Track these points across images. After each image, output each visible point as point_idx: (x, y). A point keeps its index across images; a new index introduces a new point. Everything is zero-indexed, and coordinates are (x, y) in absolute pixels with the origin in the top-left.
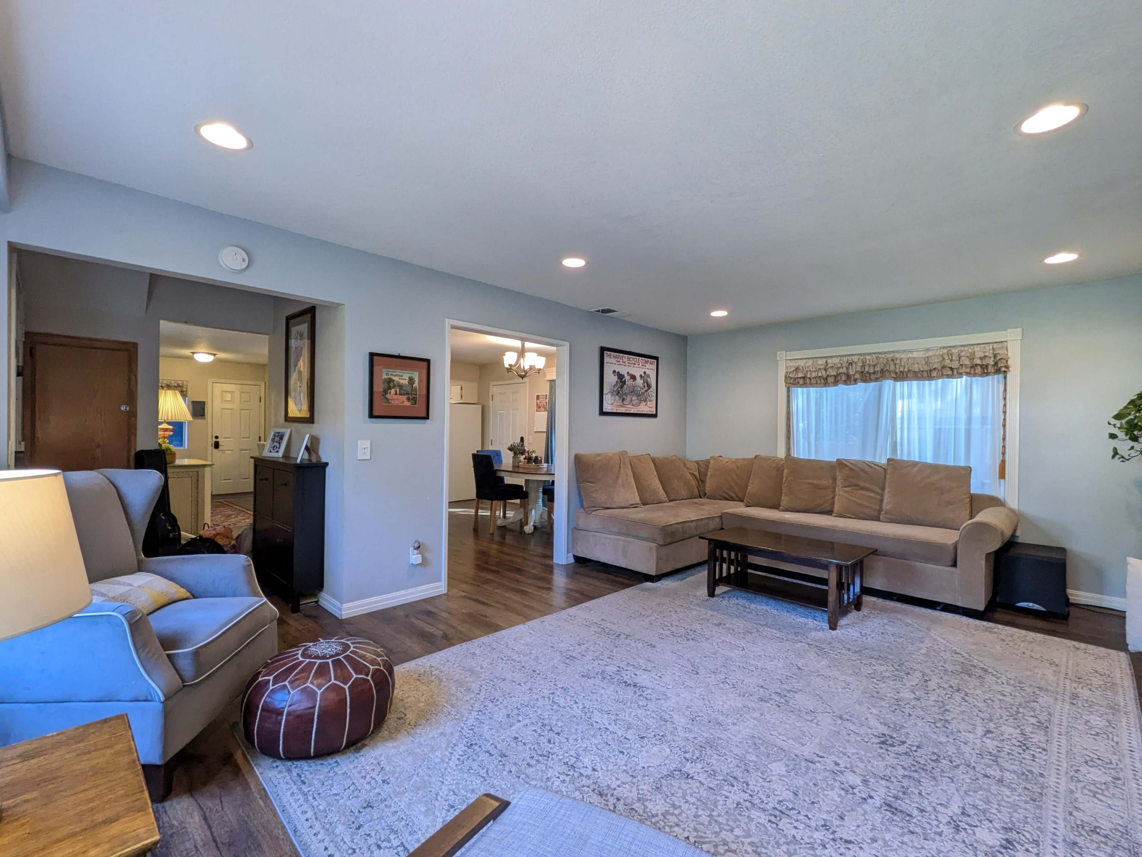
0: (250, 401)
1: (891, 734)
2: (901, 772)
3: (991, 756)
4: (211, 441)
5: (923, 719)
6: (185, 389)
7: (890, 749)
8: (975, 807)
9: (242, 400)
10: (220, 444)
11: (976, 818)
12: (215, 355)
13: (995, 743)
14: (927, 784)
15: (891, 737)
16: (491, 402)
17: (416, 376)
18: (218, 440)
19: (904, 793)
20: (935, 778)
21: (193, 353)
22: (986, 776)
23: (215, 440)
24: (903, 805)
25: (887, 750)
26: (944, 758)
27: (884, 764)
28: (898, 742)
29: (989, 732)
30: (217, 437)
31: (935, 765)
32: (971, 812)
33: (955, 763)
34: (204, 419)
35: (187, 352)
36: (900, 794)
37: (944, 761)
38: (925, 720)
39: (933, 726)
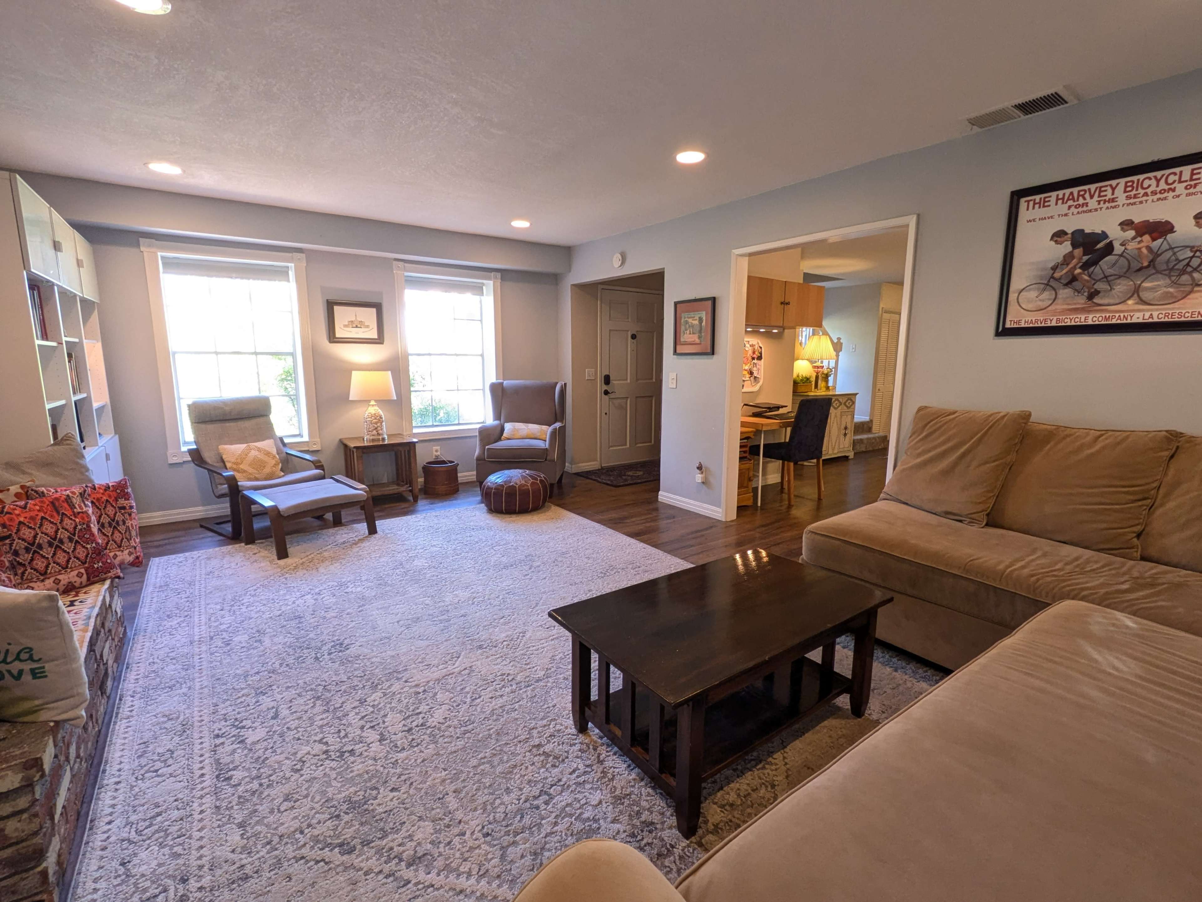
1: (344, 653)
2: (312, 635)
3: (262, 692)
5: (337, 684)
7: (333, 643)
8: (256, 648)
11: (251, 643)
13: (264, 707)
14: (289, 640)
15: (341, 651)
17: (703, 315)
19: (299, 627)
20: (289, 647)
22: (258, 673)
24: (293, 623)
25: (334, 641)
26: (294, 664)
27: (325, 633)
28: (333, 651)
29: (275, 717)
31: (297, 655)
32: (256, 644)
33: (284, 665)
36: (300, 625)
37: (292, 661)
38: (334, 683)
39: (323, 683)
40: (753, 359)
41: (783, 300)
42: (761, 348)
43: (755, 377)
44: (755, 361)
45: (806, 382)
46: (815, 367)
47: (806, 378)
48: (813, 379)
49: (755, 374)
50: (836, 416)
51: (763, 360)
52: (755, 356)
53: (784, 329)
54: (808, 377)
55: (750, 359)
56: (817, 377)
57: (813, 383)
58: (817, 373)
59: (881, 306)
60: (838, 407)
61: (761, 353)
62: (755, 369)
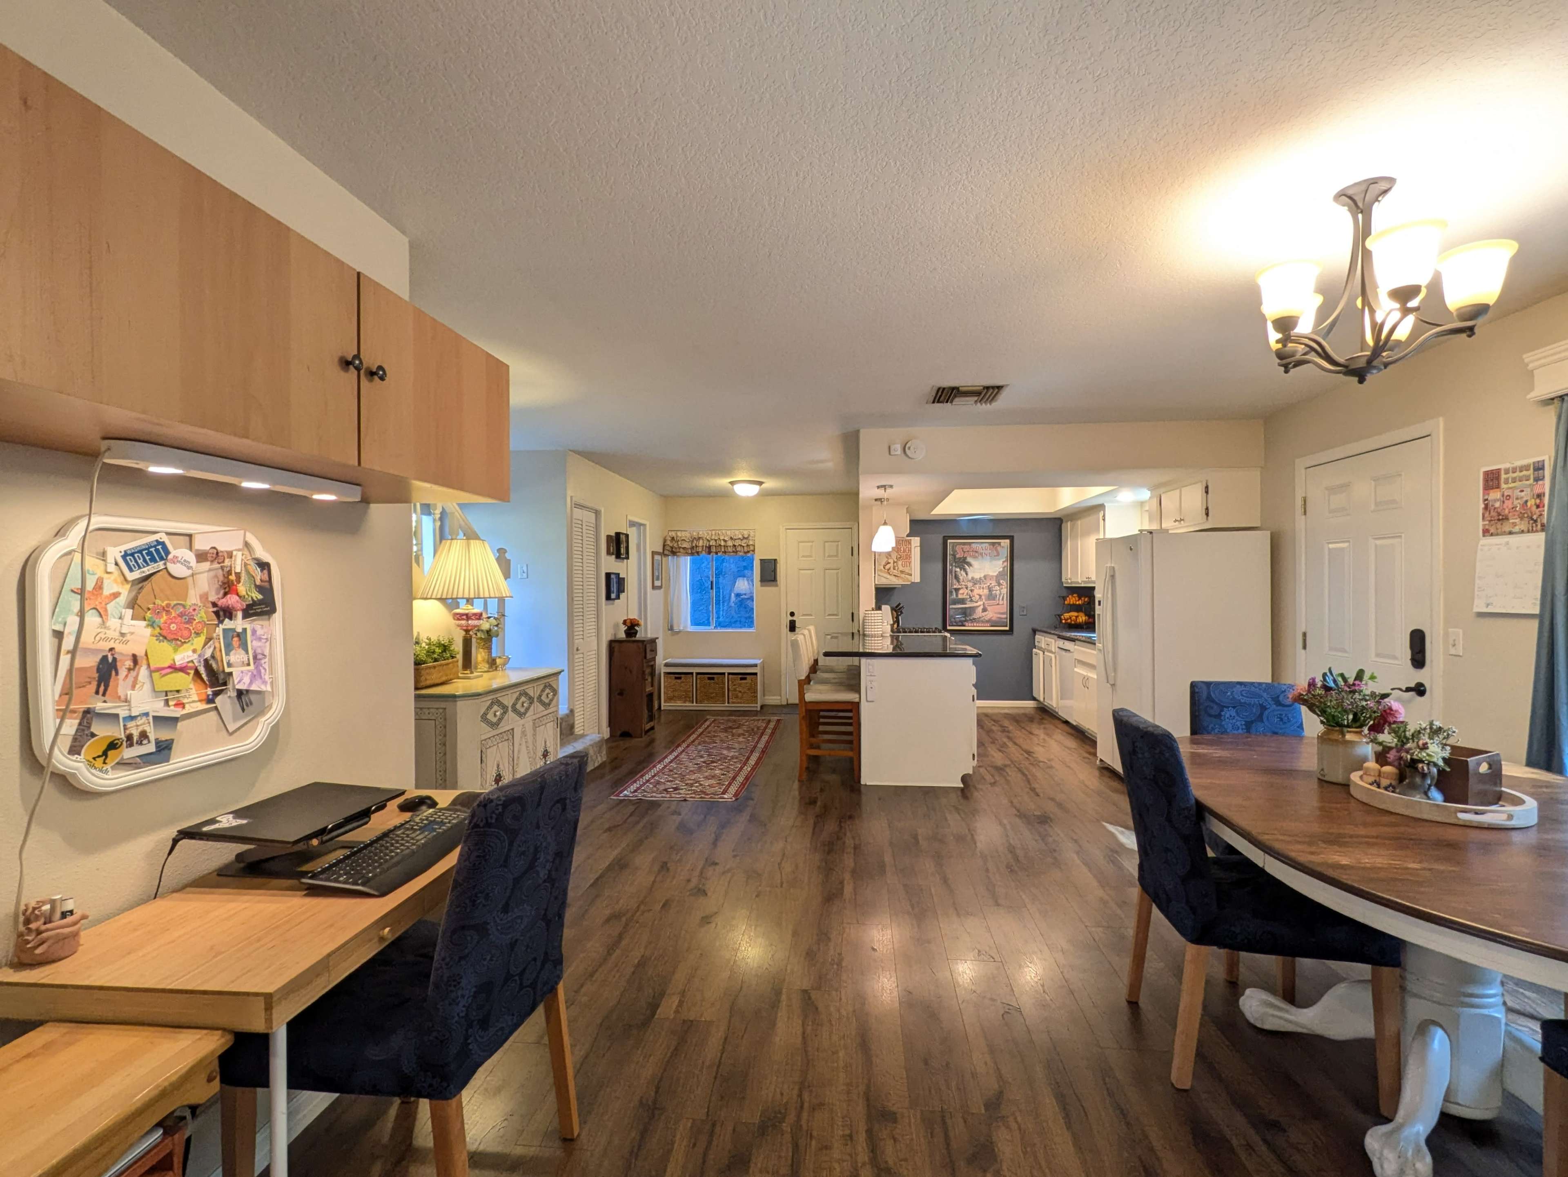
0: (837, 556)
4: (786, 620)
6: (751, 543)
9: (827, 555)
10: (797, 625)
12: (760, 483)
16: (1301, 522)
18: (794, 618)
21: (732, 483)
23: (791, 618)
30: (792, 614)
34: (777, 586)
35: (723, 482)
40: (224, 613)
41: (350, 354)
42: (264, 566)
43: (240, 693)
44: (238, 623)
45: (441, 657)
46: (459, 617)
47: (440, 645)
48: (458, 647)
49: (241, 679)
50: (524, 733)
51: (277, 617)
52: (232, 600)
53: (366, 500)
54: (445, 641)
55: (204, 615)
56: (467, 643)
57: (460, 657)
58: (467, 631)
59: (569, 493)
60: (528, 709)
61: (266, 590)
62: (237, 656)
